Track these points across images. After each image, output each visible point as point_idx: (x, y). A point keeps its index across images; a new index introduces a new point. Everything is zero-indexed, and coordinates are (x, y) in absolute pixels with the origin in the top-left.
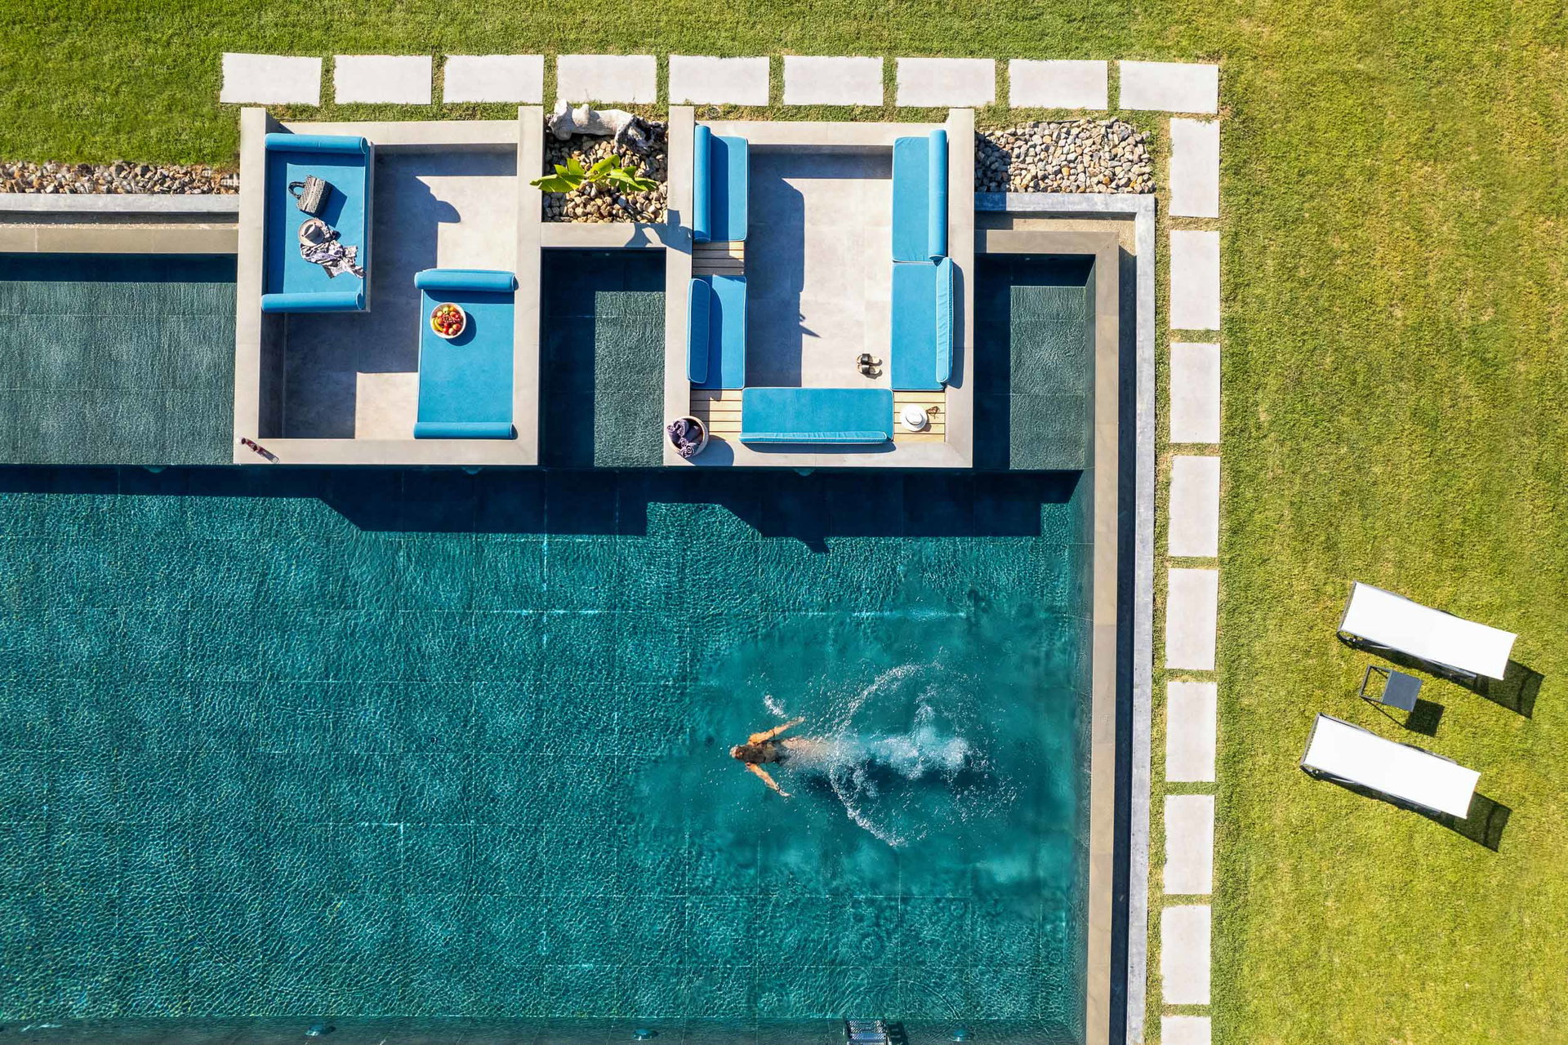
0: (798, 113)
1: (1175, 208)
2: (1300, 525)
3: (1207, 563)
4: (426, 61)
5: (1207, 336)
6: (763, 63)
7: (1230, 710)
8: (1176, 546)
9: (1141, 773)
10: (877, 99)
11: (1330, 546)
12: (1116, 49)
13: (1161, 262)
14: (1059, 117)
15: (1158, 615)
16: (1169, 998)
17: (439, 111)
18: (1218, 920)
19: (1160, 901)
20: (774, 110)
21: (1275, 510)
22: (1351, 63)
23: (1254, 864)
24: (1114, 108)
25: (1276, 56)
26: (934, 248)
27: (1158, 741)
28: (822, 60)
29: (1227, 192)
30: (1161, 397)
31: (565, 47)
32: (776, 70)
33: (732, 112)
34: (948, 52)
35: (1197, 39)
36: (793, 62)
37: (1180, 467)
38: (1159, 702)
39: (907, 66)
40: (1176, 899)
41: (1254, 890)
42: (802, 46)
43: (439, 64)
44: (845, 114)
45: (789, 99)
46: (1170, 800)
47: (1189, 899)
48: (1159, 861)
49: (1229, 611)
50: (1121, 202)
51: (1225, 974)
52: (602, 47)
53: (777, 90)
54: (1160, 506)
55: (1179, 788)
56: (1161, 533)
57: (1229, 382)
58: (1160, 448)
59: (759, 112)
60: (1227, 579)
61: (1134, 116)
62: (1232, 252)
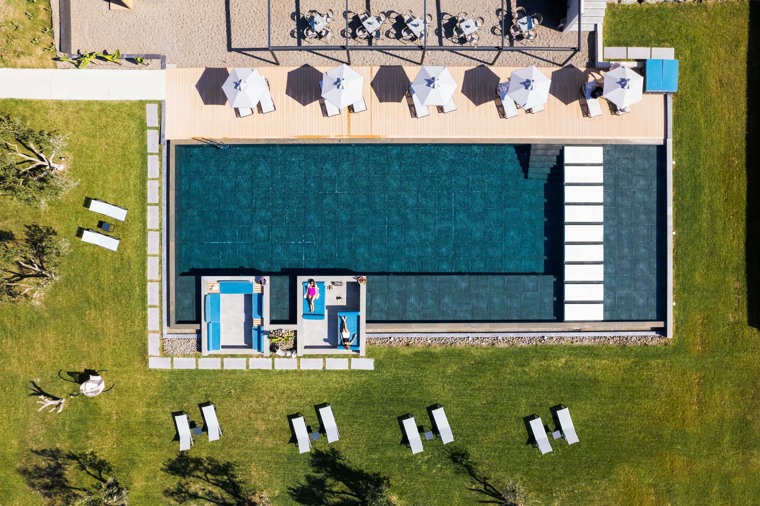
0: (243, 356)
1: (158, 335)
2: (129, 264)
3: (150, 255)
4: (327, 368)
5: (151, 306)
6: (250, 368)
7: (144, 223)
8: (157, 259)
9: (164, 208)
10: (225, 359)
11: (122, 259)
12: (172, 372)
13: (161, 323)
14: (184, 356)
15: (161, 244)
16: (157, 157)
17: (324, 356)
18: (146, 174)
19: (159, 179)
20: (248, 356)
21: (135, 267)
22: (120, 369)
23: (139, 187)
24: (172, 358)
25: (136, 371)
26: (211, 325)
27: (160, 215)
28: (238, 368)
29: (146, 339)
30: (161, 293)
31: (295, 371)
32: (248, 366)
33: (257, 357)
34: (209, 370)
35: (154, 375)
36: (244, 368)
37: (157, 277)
38: (160, 225)
39: (219, 367)
40: (156, 179)
41: (138, 181)
42: (242, 372)
43: (324, 367)
44: (232, 356)
45: (245, 359)
46: (158, 202)
47: (153, 179)
48: (160, 188)
49: (145, 245)
50: (170, 336)
51: (144, 163)
52: (287, 371)
53: (247, 362)
54: (161, 268)
55: (156, 205)
56: (161, 262)
57: (146, 296)
58: (161, 281)
59: (251, 356)
60: (145, 252)
61: (167, 356)
62: (145, 325)
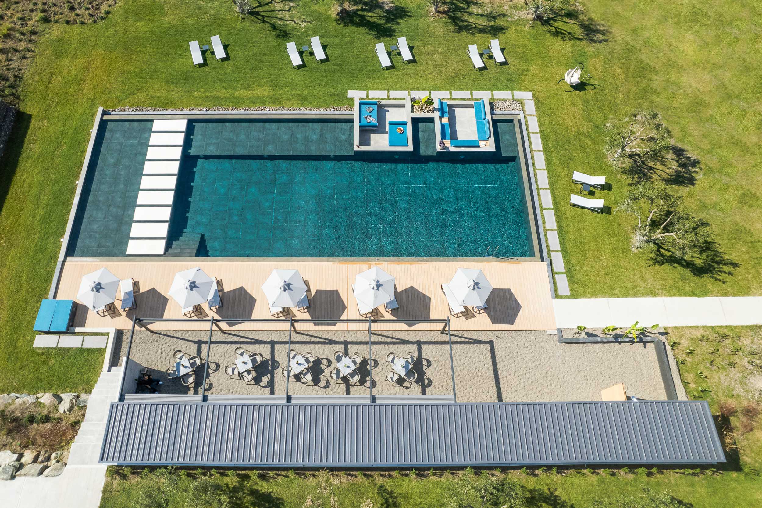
0: (455, 99)
1: (527, 113)
2: (561, 163)
3: (544, 170)
4: (386, 91)
5: (537, 133)
6: (448, 92)
7: (553, 194)
8: (537, 167)
9: (537, 206)
10: (470, 97)
11: (568, 167)
12: (513, 90)
13: (526, 122)
14: (503, 100)
15: (536, 178)
16: (551, 249)
17: (389, 99)
18: (559, 234)
19: (546, 231)
20: (451, 99)
21: (555, 161)
22: (556, 92)
23: (564, 224)
24: (513, 99)
25: (542, 91)
26: (483, 117)
27: (540, 200)
28: (459, 92)
29: (536, 111)
30: (530, 143)
31: (411, 90)
32: (451, 93)
33: (443, 99)
34: (482, 90)
35: (527, 89)
36: (453, 92)
37: (535, 154)
38: (539, 193)
39: (474, 92)
40: (549, 230)
41: (566, 229)
42: (455, 90)
43: (389, 92)
44: (464, 99)
45: (453, 97)
46: (544, 211)
47: (552, 230)
48: (544, 222)
49: (550, 178)
50: (517, 112)
51: (563, 243)
52: (418, 89)
53: (451, 96)
54: (533, 160)
55: (545, 209)
56: (534, 164)
57: (542, 140)
58: (531, 151)
59: (448, 99)
60: (548, 173)
61: (519, 100)
62: (539, 120)
